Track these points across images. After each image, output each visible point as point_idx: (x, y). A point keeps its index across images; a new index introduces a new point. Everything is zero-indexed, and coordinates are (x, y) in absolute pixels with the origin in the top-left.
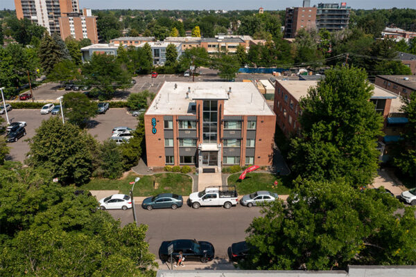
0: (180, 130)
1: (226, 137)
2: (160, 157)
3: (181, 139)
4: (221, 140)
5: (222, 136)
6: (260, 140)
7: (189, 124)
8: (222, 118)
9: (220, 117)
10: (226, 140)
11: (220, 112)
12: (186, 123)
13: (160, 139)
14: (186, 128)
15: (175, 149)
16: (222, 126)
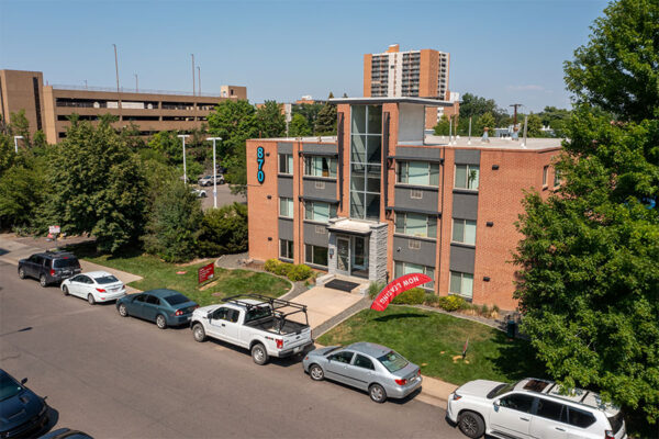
0: (305, 179)
1: (403, 206)
2: (270, 239)
3: (308, 202)
4: (388, 212)
5: (391, 203)
6: (490, 225)
7: (325, 167)
8: (392, 153)
9: (387, 151)
10: (400, 213)
11: (387, 135)
12: (320, 164)
13: (270, 198)
14: (319, 174)
15: (296, 223)
16: (393, 175)
